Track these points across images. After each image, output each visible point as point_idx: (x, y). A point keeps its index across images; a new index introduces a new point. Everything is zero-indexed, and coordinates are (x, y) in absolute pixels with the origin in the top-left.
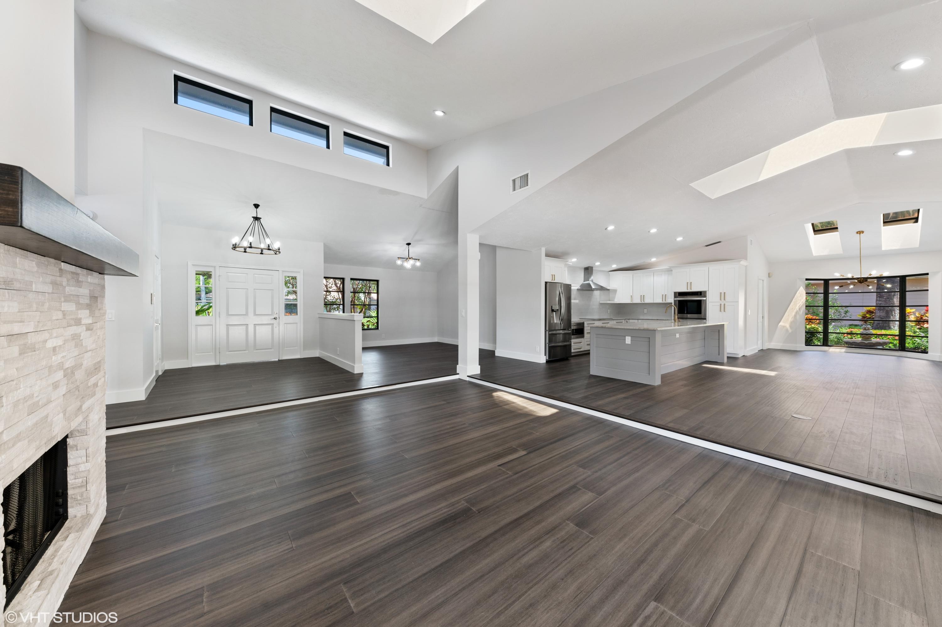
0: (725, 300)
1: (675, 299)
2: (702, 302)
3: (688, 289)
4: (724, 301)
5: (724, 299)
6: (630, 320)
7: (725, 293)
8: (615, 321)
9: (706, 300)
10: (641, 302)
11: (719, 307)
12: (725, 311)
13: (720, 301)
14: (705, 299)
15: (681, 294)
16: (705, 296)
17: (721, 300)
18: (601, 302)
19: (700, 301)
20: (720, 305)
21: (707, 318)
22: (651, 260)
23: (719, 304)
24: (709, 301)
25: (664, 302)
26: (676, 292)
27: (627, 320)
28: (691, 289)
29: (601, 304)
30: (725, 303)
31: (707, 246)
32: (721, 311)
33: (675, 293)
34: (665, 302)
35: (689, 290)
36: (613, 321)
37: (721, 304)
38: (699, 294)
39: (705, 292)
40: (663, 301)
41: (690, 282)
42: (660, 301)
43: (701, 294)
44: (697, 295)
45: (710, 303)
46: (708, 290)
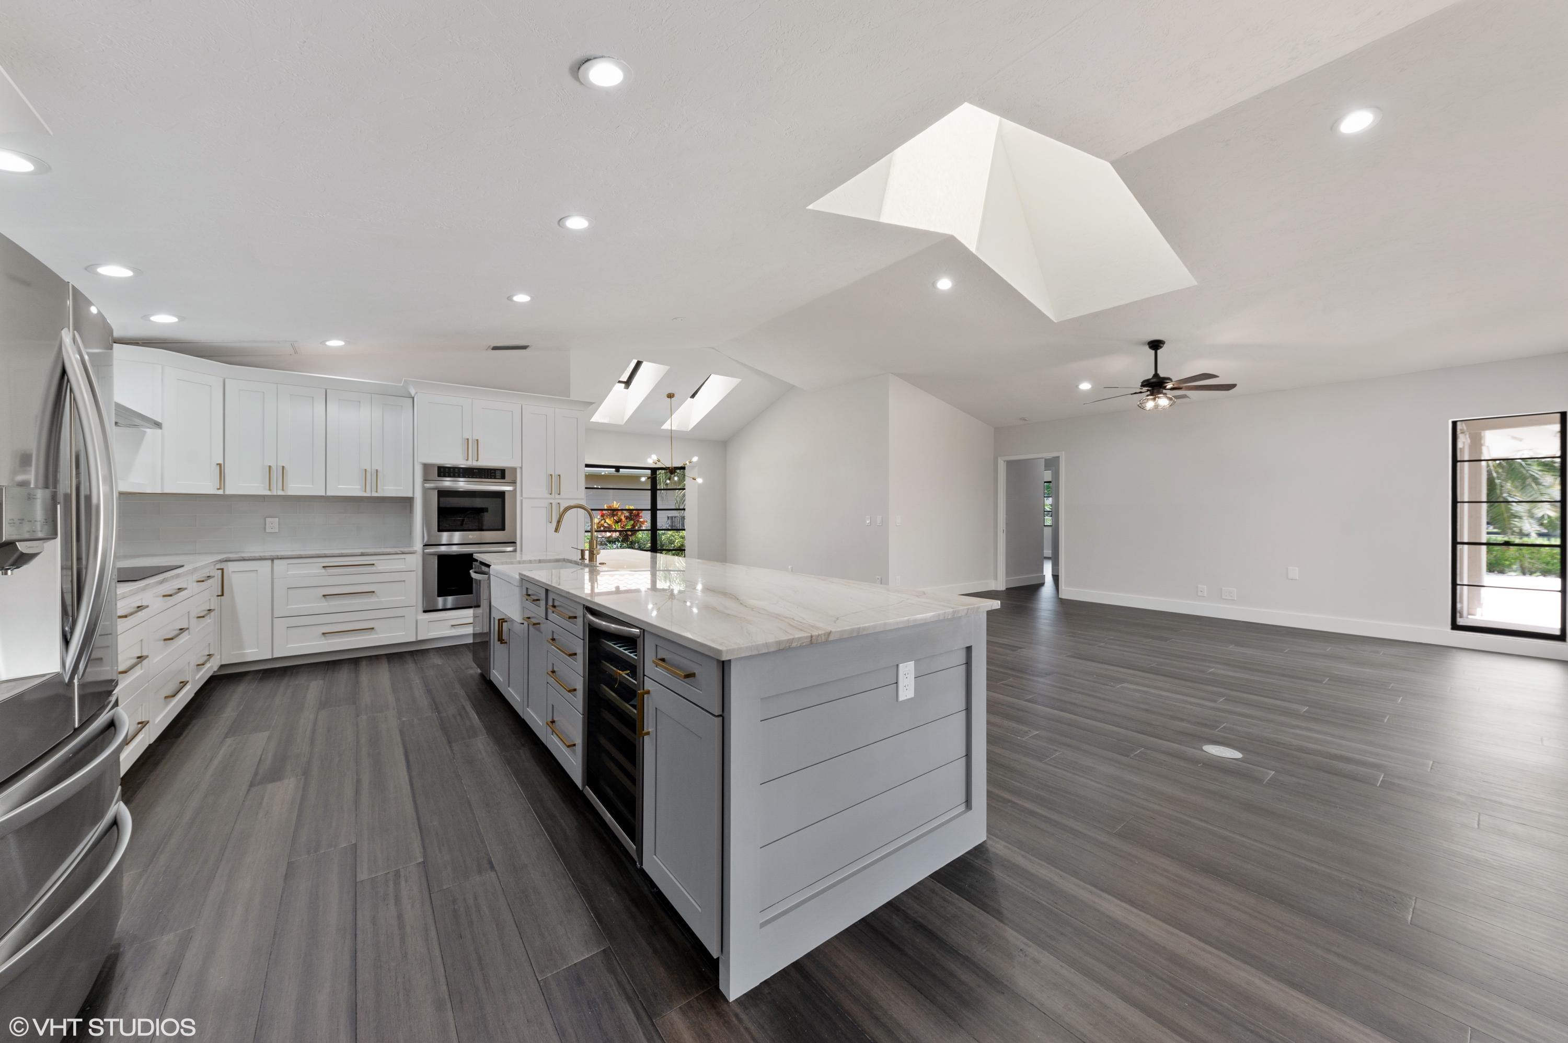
0: (559, 493)
1: (427, 485)
2: (506, 496)
3: (467, 460)
4: (557, 496)
5: (557, 491)
7: (559, 475)
9: (515, 492)
11: (545, 513)
13: (549, 496)
14: (513, 488)
15: (444, 472)
16: (514, 483)
17: (550, 493)
19: (501, 495)
20: (547, 506)
21: (519, 541)
23: (545, 503)
24: (524, 495)
25: (372, 493)
26: (432, 465)
27: (220, 566)
28: (476, 460)
30: (559, 501)
31: (495, 348)
32: (550, 521)
33: (426, 467)
34: (375, 494)
35: (472, 463)
37: (550, 504)
38: (498, 474)
39: (513, 471)
40: (366, 491)
41: (475, 438)
42: (353, 489)
43: (503, 477)
44: (493, 477)
45: (524, 501)
46: (521, 466)
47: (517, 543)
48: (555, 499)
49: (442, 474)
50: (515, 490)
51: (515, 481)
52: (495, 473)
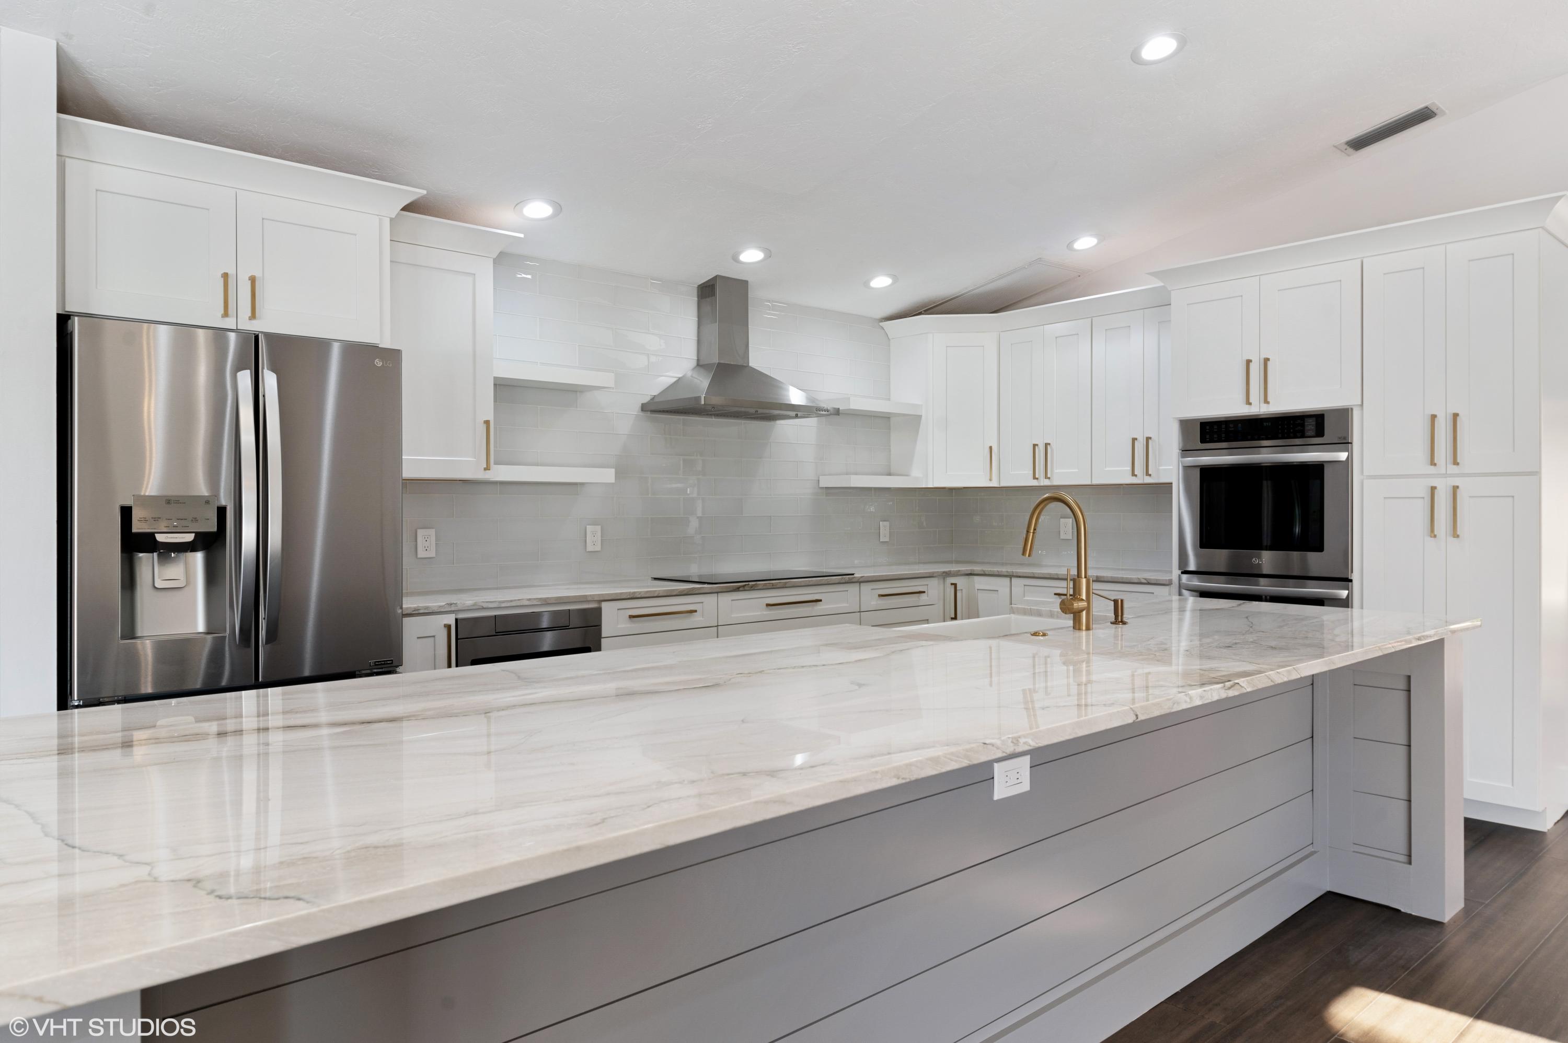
0: (1456, 463)
1: (1187, 461)
2: (1328, 473)
3: (1248, 403)
4: (1453, 469)
5: (1450, 458)
6: (976, 578)
7: (1456, 416)
8: (866, 588)
9: (1347, 464)
10: (1035, 483)
11: (1420, 509)
12: (1456, 535)
13: (1432, 470)
14: (1343, 456)
15: (1216, 431)
16: (1344, 443)
17: (1433, 463)
18: (826, 482)
19: (1317, 469)
20: (1426, 494)
21: (1355, 577)
22: (1070, 246)
23: (1421, 488)
24: (1366, 473)
25: (1141, 479)
26: (1194, 422)
27: (953, 580)
28: (1266, 401)
29: (829, 491)
30: (1456, 481)
31: (1359, 144)
32: (1432, 533)
33: (1187, 427)
34: (1148, 480)
35: (1258, 409)
36: (853, 589)
37: (1433, 489)
38: (1310, 426)
39: (1344, 415)
40: (1134, 475)
41: (1263, 356)
42: (1119, 474)
43: (1320, 432)
44: (1299, 435)
45: (1365, 482)
46: (1360, 403)
47: (1354, 581)
48: (1445, 475)
49: (1223, 435)
50: (1350, 459)
51: (1345, 438)
52: (1303, 425)
